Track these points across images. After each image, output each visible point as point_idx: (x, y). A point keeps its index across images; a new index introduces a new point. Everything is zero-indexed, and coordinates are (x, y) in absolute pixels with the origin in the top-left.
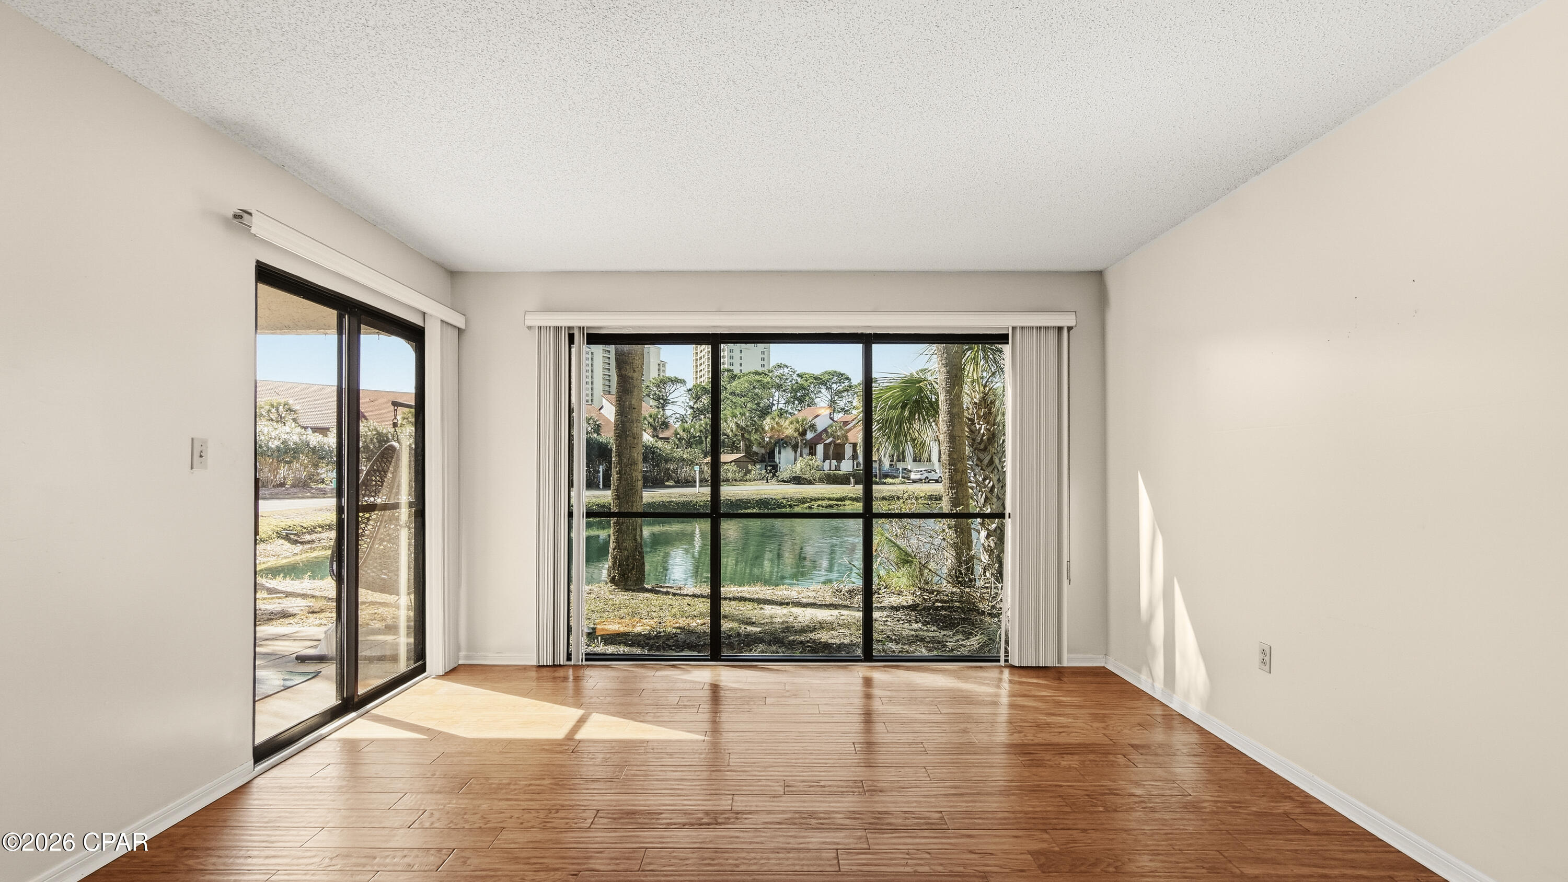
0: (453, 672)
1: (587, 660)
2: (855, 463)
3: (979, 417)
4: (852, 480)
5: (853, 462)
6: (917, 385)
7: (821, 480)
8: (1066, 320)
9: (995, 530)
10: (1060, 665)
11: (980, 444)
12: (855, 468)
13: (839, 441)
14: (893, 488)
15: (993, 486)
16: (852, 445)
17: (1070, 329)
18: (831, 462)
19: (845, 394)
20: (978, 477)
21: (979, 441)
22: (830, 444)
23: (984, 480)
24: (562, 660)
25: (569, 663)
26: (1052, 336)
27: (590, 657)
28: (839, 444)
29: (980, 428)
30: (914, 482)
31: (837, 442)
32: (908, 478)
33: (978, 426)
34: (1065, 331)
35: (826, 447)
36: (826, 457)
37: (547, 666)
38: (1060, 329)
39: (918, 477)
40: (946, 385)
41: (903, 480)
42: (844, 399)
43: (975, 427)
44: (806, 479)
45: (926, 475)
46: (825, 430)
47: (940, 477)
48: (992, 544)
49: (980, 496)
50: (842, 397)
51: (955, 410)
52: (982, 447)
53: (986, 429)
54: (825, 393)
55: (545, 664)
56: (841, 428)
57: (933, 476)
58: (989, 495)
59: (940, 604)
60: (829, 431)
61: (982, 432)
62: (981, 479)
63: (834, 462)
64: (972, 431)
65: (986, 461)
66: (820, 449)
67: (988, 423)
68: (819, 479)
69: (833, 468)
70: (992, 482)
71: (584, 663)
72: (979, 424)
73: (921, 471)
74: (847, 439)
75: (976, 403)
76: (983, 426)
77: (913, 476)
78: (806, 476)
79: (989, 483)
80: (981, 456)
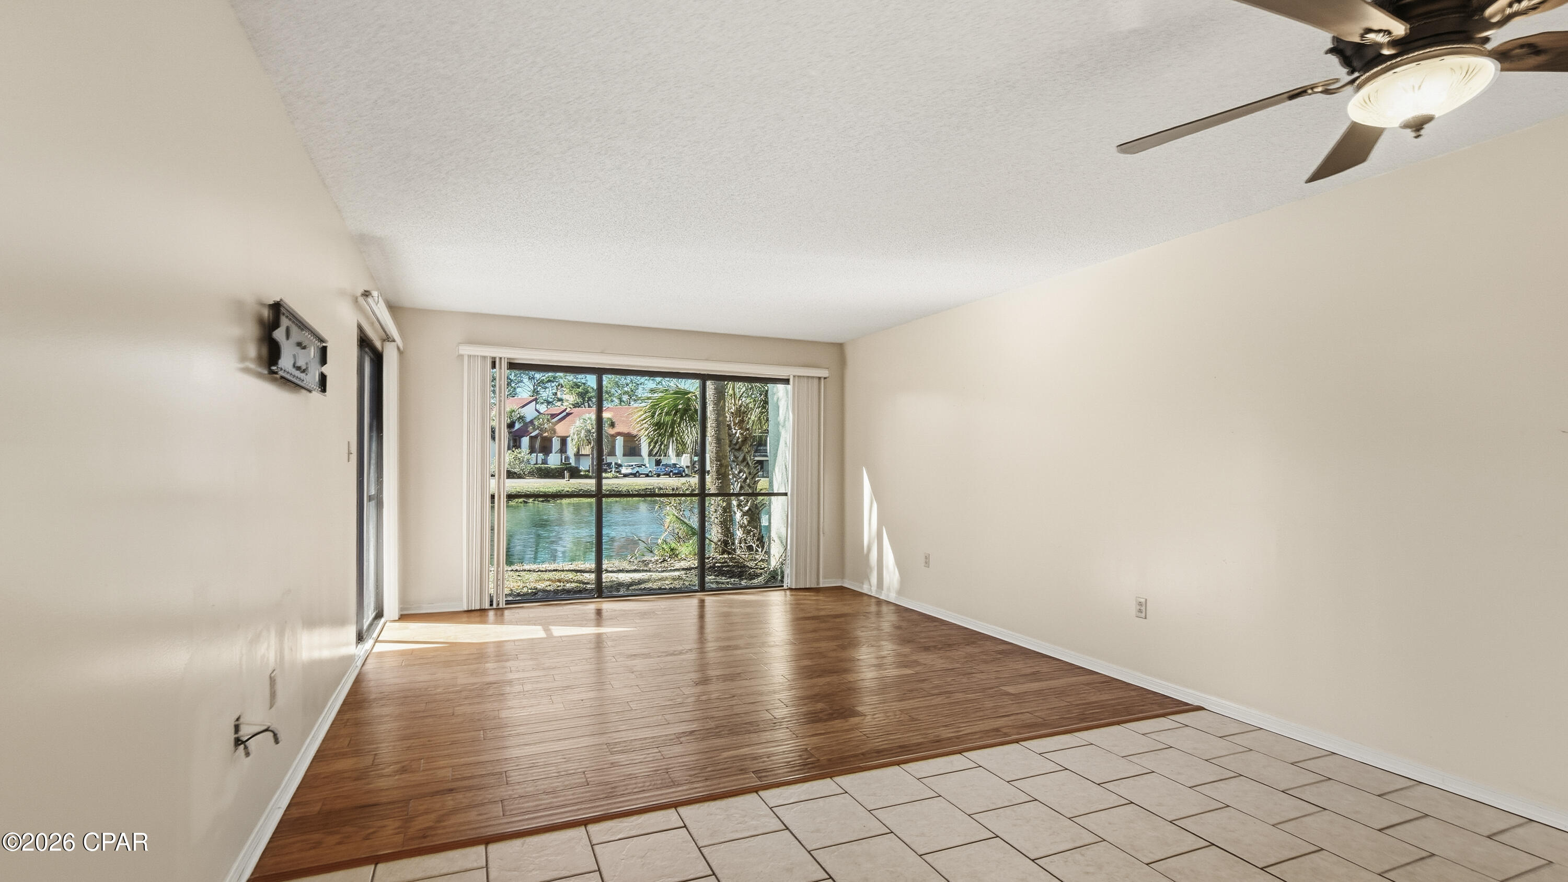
0: (403, 617)
1: (506, 604)
2: (563, 457)
3: (735, 424)
4: (567, 474)
5: (561, 456)
6: (686, 396)
7: (532, 474)
8: (823, 373)
9: (747, 511)
10: (818, 587)
11: (736, 444)
12: (563, 461)
13: (546, 434)
14: (609, 482)
15: (746, 478)
16: (559, 439)
17: (825, 378)
18: (537, 456)
19: (548, 385)
20: (734, 470)
21: (735, 442)
22: (536, 437)
23: (739, 472)
24: (487, 606)
25: (491, 608)
26: (816, 381)
27: (508, 603)
28: (546, 437)
29: (736, 433)
30: (625, 476)
31: (544, 435)
32: (619, 472)
33: (734, 431)
34: (822, 380)
35: (533, 439)
36: (532, 450)
37: (477, 610)
38: (820, 378)
39: (629, 471)
40: (714, 398)
41: (615, 474)
42: (547, 390)
43: (732, 431)
44: (515, 473)
45: (637, 469)
46: (532, 422)
47: (650, 471)
48: (746, 522)
49: (736, 485)
50: (546, 388)
51: (721, 419)
52: (737, 447)
53: (741, 434)
54: (528, 383)
55: (473, 609)
56: (548, 420)
57: (642, 470)
58: (743, 485)
59: (719, 565)
60: (536, 423)
61: (737, 435)
62: (736, 472)
63: (541, 456)
64: (730, 435)
65: (741, 458)
66: (525, 441)
67: (741, 428)
68: (529, 473)
69: (540, 461)
70: (745, 475)
71: (504, 606)
72: (735, 429)
73: (632, 466)
74: (555, 432)
75: (732, 413)
76: (738, 431)
77: (624, 470)
78: (516, 470)
79: (743, 475)
80: (737, 453)
